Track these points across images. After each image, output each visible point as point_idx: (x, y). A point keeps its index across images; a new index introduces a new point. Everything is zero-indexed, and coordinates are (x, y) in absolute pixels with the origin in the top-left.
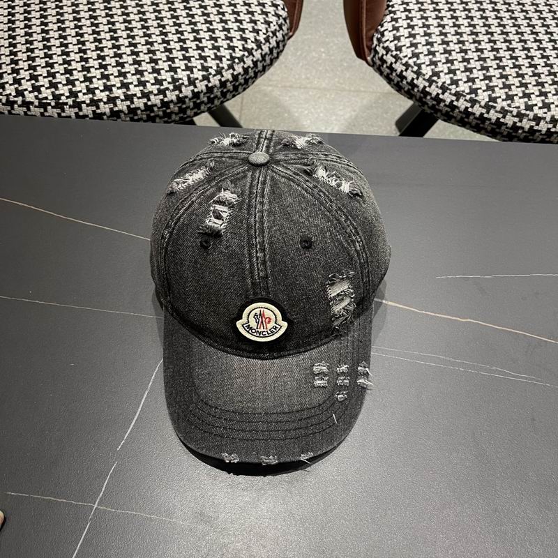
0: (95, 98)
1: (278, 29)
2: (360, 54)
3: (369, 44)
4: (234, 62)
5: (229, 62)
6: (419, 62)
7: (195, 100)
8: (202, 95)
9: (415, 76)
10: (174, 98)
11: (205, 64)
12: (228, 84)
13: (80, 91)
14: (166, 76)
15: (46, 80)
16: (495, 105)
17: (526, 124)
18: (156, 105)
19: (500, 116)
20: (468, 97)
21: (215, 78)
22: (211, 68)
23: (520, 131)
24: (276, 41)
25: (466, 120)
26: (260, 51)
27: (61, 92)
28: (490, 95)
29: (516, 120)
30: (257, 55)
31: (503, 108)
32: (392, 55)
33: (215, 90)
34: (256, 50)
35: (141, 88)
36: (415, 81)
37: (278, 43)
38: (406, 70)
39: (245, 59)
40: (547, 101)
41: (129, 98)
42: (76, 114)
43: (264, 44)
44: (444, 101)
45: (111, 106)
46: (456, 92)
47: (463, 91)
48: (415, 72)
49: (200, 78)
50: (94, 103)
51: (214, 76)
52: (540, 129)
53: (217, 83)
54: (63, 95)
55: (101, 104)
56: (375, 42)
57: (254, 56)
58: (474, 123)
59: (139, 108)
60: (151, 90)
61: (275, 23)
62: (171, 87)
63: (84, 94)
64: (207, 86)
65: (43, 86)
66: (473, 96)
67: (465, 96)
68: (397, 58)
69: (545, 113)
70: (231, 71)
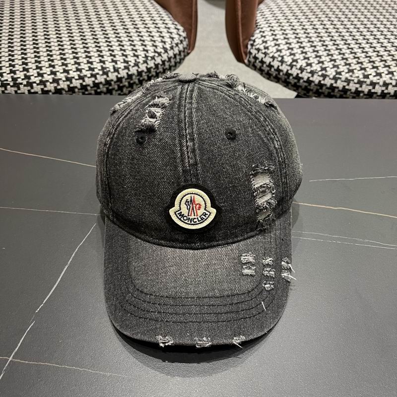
0: (44, 80)
1: (179, 42)
2: (240, 59)
3: (245, 50)
4: (148, 59)
5: (144, 59)
6: (282, 54)
7: (118, 83)
8: (124, 80)
9: (280, 64)
10: (103, 81)
11: (126, 59)
12: (144, 74)
13: (33, 75)
14: (97, 66)
15: (8, 69)
16: (341, 76)
17: (365, 89)
18: (89, 85)
19: (345, 84)
20: (320, 73)
21: (134, 68)
22: (131, 61)
23: (361, 95)
24: (179, 50)
25: (320, 91)
26: (166, 54)
27: (18, 76)
28: (336, 71)
29: (358, 86)
30: (165, 57)
31: (346, 78)
32: (262, 53)
33: (134, 77)
34: (164, 53)
35: (78, 73)
36: (280, 68)
37: (180, 52)
38: (273, 61)
39: (156, 58)
40: (378, 71)
41: (69, 79)
42: (29, 91)
43: (170, 50)
44: (303, 78)
45: (55, 85)
46: (311, 71)
47: (316, 70)
48: (280, 61)
49: (123, 68)
50: (43, 83)
51: (133, 67)
52: (376, 91)
53: (136, 72)
54: (19, 78)
55: (48, 84)
56: (249, 47)
57: (162, 57)
58: (326, 93)
59: (76, 87)
60: (85, 74)
61: (177, 39)
62: (101, 73)
63: (35, 77)
64: (127, 73)
65: (5, 72)
66: (324, 72)
67: (318, 73)
68: (265, 54)
69: (379, 79)
70: (145, 65)
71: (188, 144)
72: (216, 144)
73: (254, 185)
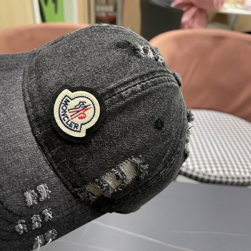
71: (138, 85)
72: (147, 112)
73: (121, 166)
